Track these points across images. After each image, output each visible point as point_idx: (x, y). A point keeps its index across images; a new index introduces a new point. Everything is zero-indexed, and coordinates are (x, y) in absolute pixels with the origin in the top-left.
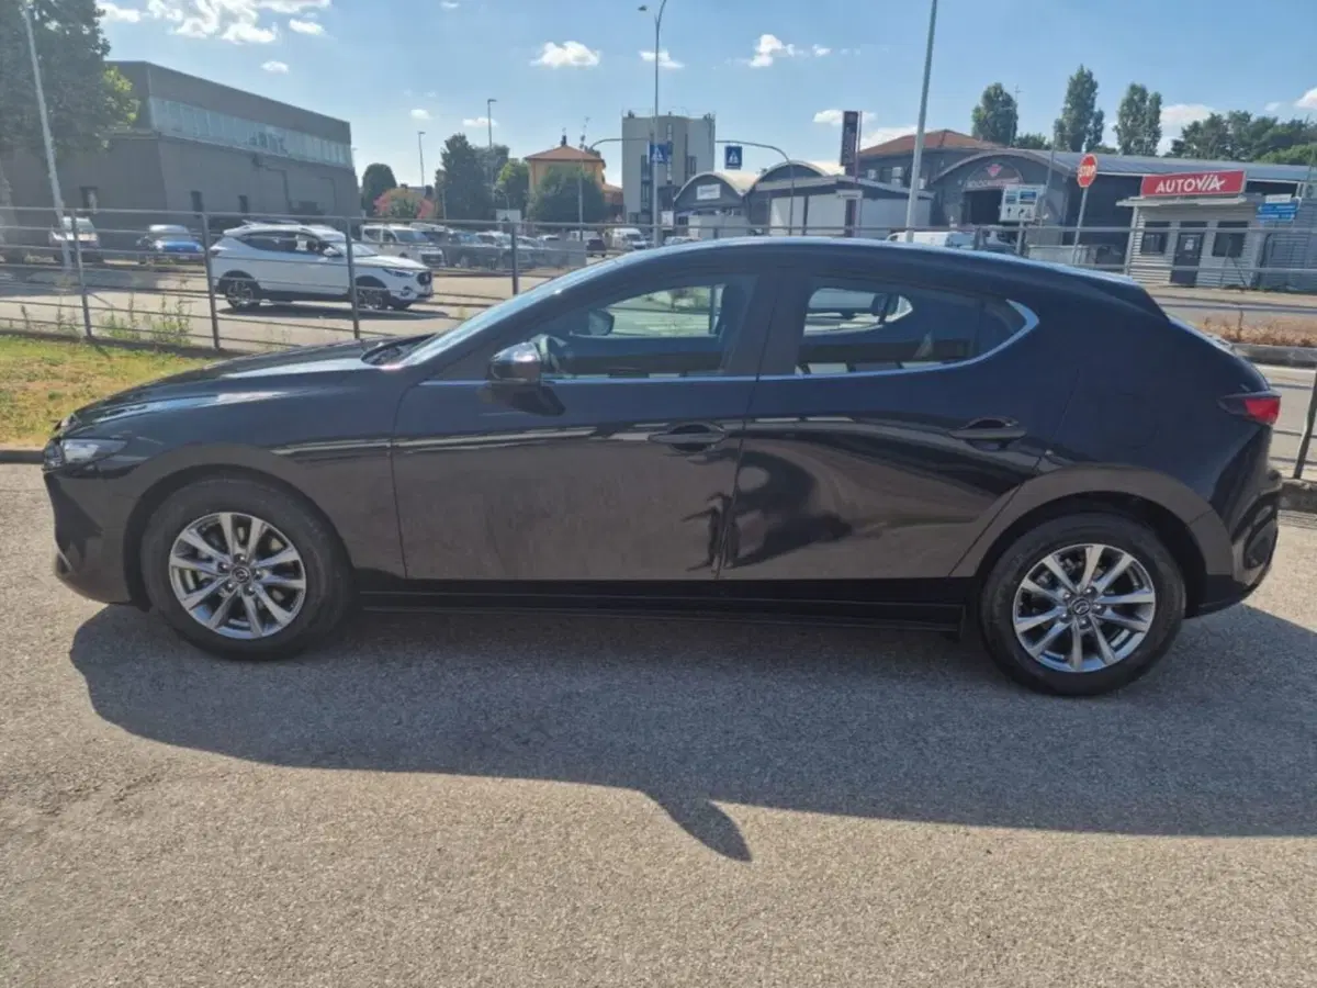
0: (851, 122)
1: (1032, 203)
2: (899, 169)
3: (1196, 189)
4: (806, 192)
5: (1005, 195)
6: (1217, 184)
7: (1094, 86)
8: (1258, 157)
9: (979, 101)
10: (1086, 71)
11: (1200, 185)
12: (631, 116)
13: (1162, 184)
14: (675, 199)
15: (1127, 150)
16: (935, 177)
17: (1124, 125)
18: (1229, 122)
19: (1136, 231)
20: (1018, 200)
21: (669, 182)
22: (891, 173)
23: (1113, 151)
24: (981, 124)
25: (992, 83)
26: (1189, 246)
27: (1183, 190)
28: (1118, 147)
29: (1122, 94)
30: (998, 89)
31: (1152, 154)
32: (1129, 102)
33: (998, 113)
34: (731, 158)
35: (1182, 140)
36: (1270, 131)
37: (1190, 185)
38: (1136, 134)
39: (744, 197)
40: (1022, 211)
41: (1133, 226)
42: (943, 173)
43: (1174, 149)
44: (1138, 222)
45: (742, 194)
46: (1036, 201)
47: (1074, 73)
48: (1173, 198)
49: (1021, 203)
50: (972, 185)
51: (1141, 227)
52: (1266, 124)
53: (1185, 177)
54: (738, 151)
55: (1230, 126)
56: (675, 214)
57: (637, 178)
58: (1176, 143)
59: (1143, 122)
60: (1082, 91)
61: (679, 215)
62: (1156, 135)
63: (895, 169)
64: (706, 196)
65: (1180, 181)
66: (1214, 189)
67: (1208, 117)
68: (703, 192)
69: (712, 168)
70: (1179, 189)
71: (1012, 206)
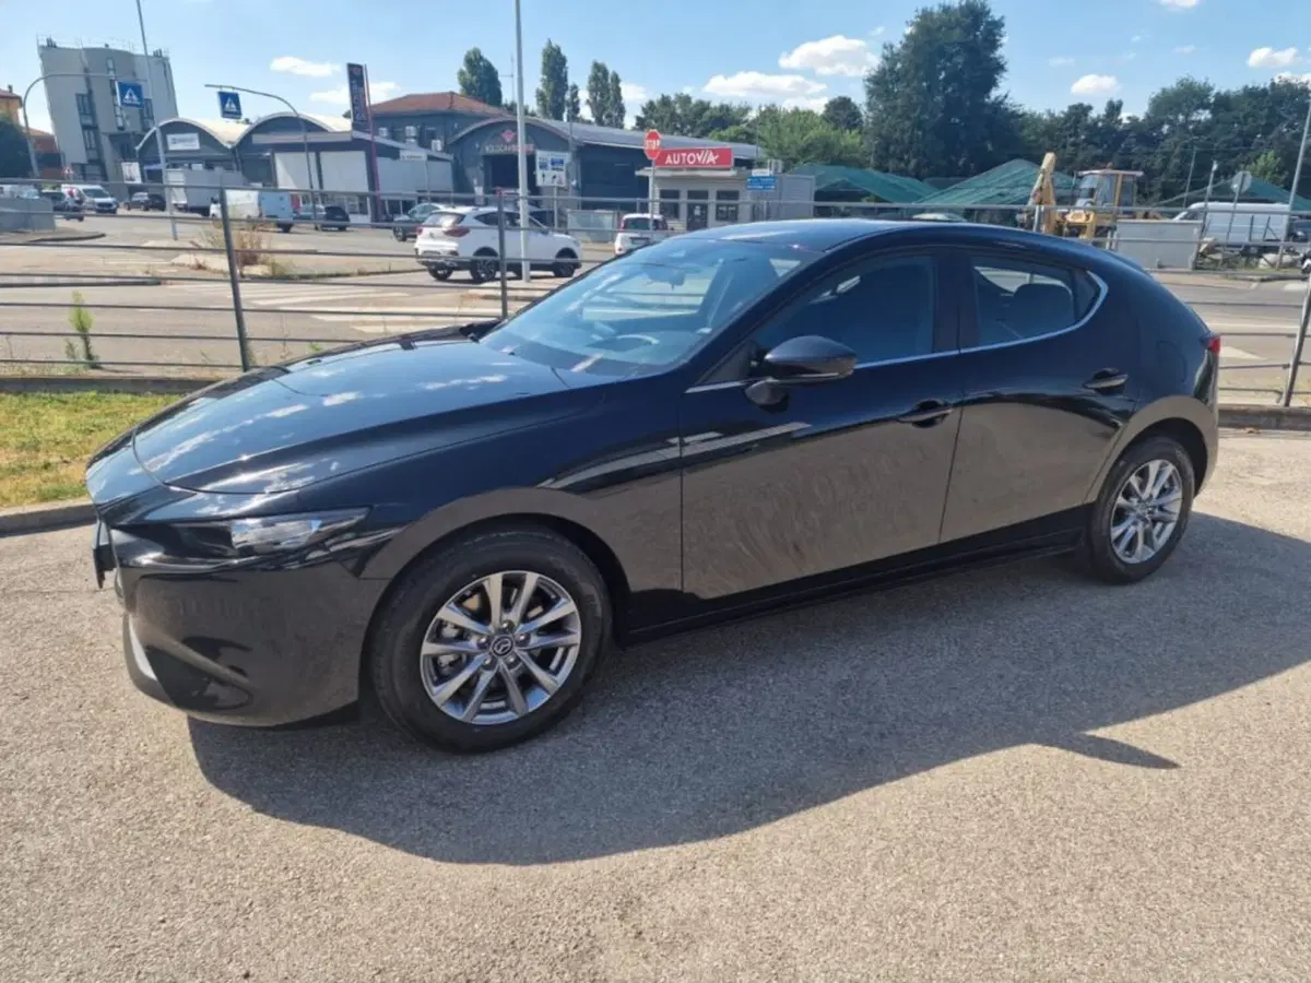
0: (356, 76)
1: (561, 170)
2: (412, 128)
3: (697, 162)
4: (318, 148)
5: (538, 161)
6: (712, 158)
7: (563, 61)
8: (704, 134)
9: (461, 65)
10: (553, 45)
11: (699, 159)
12: (51, 45)
13: (669, 157)
14: (137, 148)
15: (600, 122)
16: (451, 140)
17: (595, 99)
18: (676, 103)
19: (653, 201)
20: (550, 165)
21: (121, 129)
22: (404, 132)
23: (589, 122)
24: (468, 88)
25: (470, 47)
26: (697, 212)
27: (687, 163)
28: (593, 120)
29: (588, 72)
30: (476, 52)
31: (622, 127)
32: (594, 78)
33: (481, 78)
34: (227, 105)
35: (643, 116)
36: (708, 113)
37: (692, 159)
38: (605, 109)
39: (233, 150)
40: (554, 177)
41: (650, 197)
42: (459, 135)
43: (638, 124)
44: (654, 192)
45: (229, 146)
46: (564, 168)
47: (544, 45)
48: (681, 170)
49: (554, 169)
50: (490, 149)
51: (658, 198)
52: (703, 107)
53: (688, 151)
54: (235, 98)
55: (677, 106)
56: (141, 167)
57: (74, 120)
58: (638, 118)
59: (609, 98)
60: (555, 64)
61: (146, 168)
62: (621, 111)
63: (407, 128)
64: (179, 147)
65: (684, 155)
66: (711, 163)
67: (660, 97)
68: (175, 142)
69: (176, 114)
70: (684, 161)
71: (546, 172)
